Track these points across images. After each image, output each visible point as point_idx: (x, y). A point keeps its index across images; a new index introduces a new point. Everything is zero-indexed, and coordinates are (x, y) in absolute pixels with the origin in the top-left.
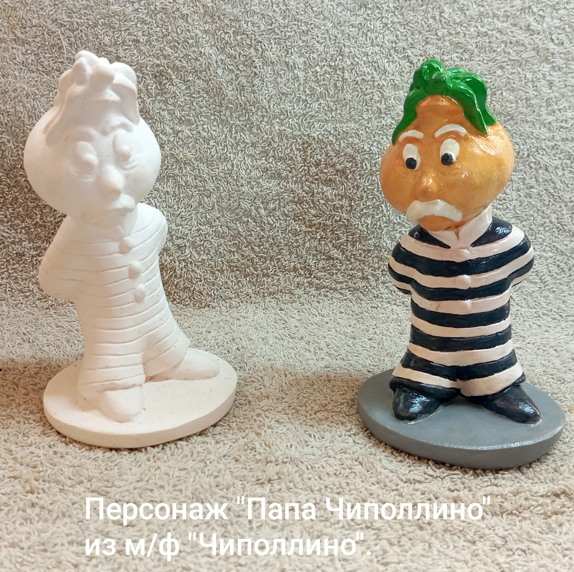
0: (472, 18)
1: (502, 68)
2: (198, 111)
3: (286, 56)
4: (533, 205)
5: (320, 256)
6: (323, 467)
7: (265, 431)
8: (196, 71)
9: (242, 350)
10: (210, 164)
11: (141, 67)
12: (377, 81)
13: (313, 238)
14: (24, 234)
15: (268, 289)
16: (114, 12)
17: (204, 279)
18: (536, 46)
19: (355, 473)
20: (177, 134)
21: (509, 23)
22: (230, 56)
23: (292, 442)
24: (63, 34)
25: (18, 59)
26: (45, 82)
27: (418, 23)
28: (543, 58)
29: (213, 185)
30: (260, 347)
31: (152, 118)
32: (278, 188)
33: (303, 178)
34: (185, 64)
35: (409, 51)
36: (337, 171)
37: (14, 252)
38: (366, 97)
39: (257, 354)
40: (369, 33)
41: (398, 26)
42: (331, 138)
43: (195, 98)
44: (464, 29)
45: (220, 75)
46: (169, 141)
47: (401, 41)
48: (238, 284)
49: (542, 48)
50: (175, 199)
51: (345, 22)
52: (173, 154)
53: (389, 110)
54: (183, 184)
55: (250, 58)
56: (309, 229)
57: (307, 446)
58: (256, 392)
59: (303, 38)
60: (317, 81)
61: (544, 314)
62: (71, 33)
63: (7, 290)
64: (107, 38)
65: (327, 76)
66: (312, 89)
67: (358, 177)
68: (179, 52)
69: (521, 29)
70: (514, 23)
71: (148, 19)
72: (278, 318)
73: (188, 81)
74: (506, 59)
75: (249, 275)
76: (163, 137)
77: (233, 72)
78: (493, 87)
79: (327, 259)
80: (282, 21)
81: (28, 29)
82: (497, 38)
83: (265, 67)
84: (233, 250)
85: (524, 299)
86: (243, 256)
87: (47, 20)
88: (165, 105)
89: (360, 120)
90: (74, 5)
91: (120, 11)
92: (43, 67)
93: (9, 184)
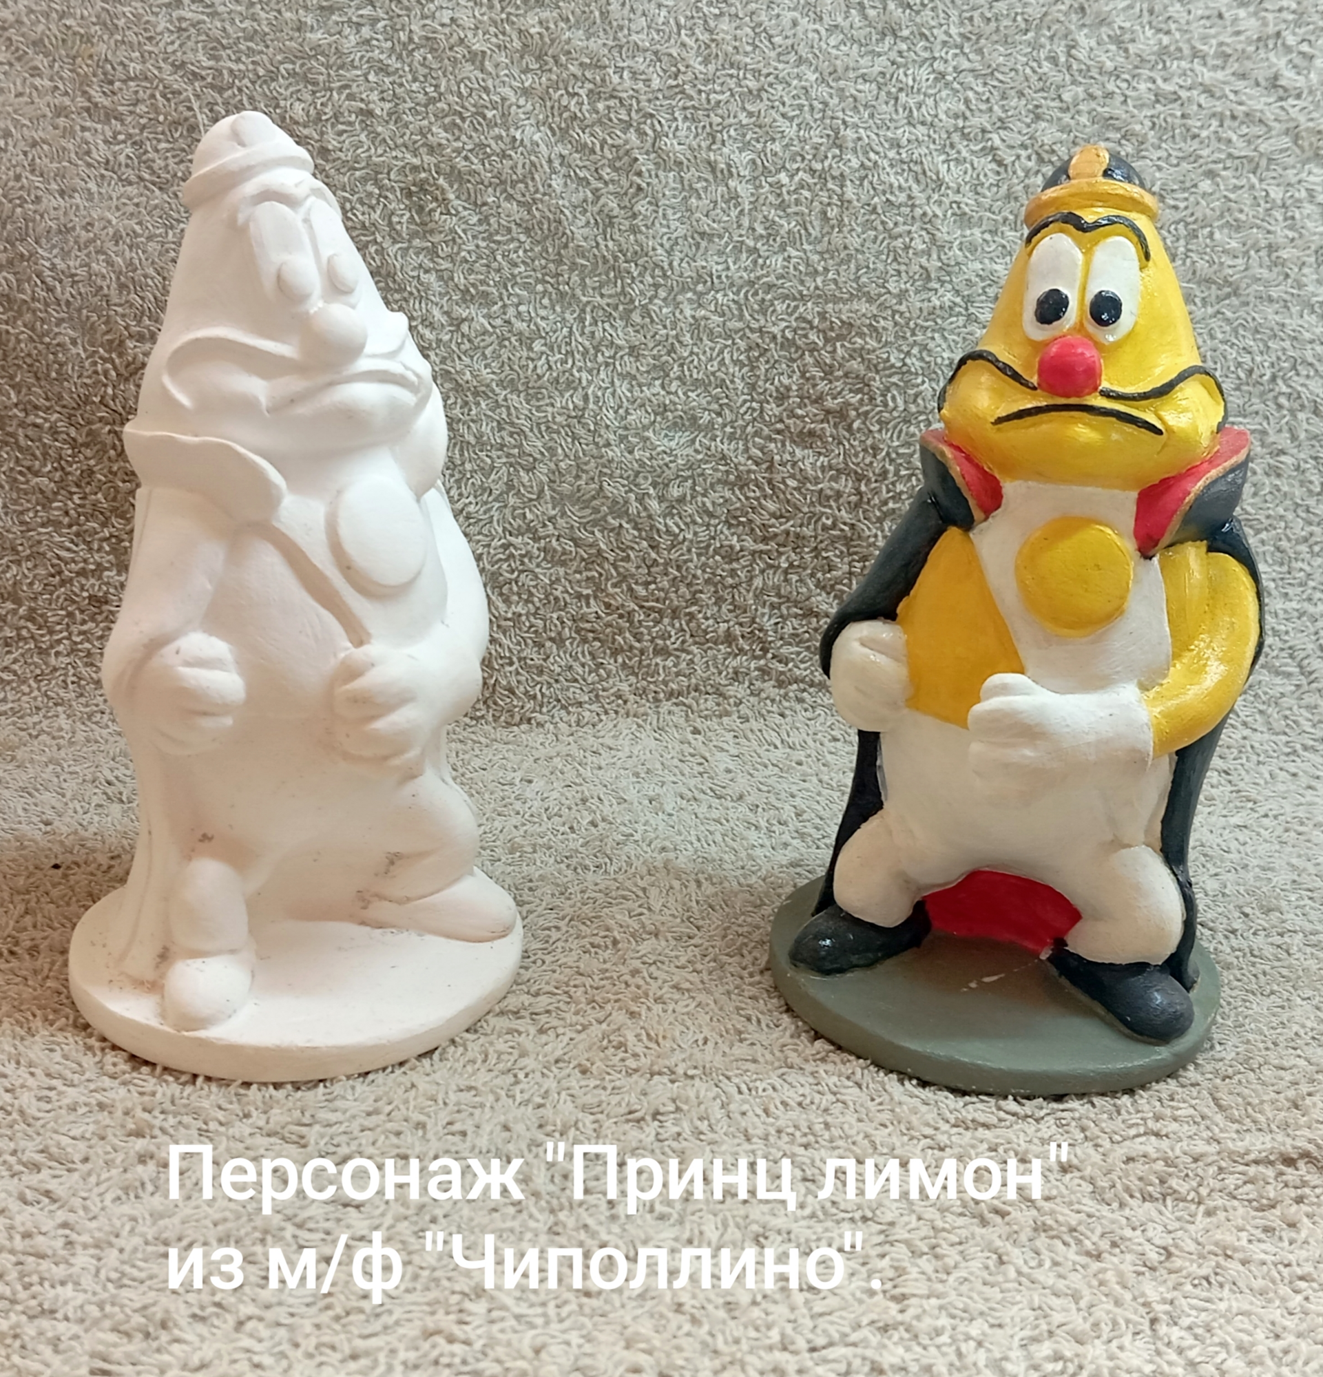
0: (1142, 60)
1: (1211, 174)
2: (506, 272)
3: (709, 149)
4: (1285, 494)
5: (788, 608)
6: (774, 1089)
7: (649, 1009)
8: (502, 182)
9: (602, 825)
10: (533, 393)
11: (377, 173)
12: (920, 206)
13: (771, 566)
14: (108, 553)
15: (665, 683)
16: (317, 48)
17: (520, 659)
18: (1292, 124)
19: (844, 1103)
20: (458, 326)
21: (1229, 71)
22: (581, 148)
23: (707, 1032)
24: (197, 96)
25: (95, 155)
26: (156, 207)
27: (1016, 71)
28: (1310, 154)
29: (539, 444)
30: (643, 820)
31: (401, 290)
32: (690, 451)
33: (749, 429)
34: (478, 167)
35: (995, 136)
36: (828, 412)
37: (85, 594)
38: (895, 243)
39: (637, 837)
40: (902, 96)
41: (970, 79)
42: (813, 336)
43: (499, 243)
44: (1124, 85)
45: (559, 189)
46: (439, 341)
47: (977, 113)
48: (596, 671)
49: (1307, 129)
50: (452, 476)
51: (847, 69)
52: (448, 372)
53: (949, 274)
54: (472, 440)
55: (627, 153)
56: (762, 547)
57: (741, 1041)
58: (630, 921)
59: (749, 107)
60: (782, 206)
61: (1305, 748)
62: (216, 95)
63: (69, 680)
64: (298, 107)
65: (806, 193)
66: (770, 225)
67: (876, 428)
68: (464, 138)
69: (1258, 84)
70: (1241, 71)
71: (393, 63)
72: (688, 750)
73: (485, 204)
74: (1223, 156)
75: (622, 650)
76: (427, 333)
77: (588, 183)
78: (1190, 220)
79: (804, 616)
80: (702, 68)
81: (117, 84)
82: (1200, 106)
83: (661, 173)
84: (585, 592)
85: (1261, 712)
86: (608, 606)
87: (162, 64)
88: (432, 260)
89: (880, 295)
90: (224, 30)
91: (330, 45)
92: (153, 172)
93: (74, 440)
